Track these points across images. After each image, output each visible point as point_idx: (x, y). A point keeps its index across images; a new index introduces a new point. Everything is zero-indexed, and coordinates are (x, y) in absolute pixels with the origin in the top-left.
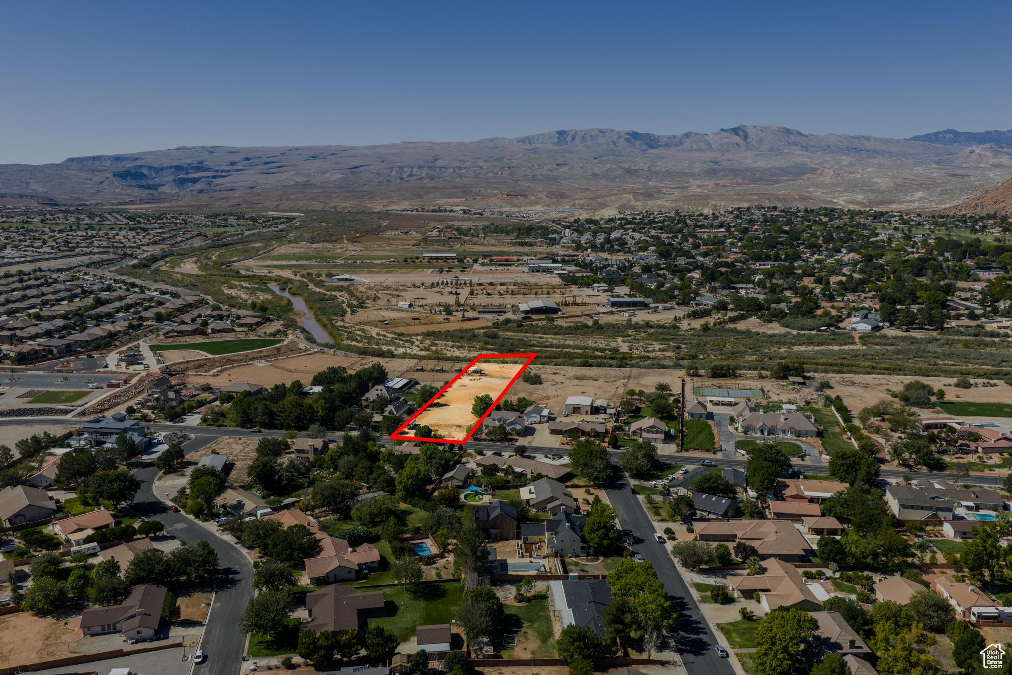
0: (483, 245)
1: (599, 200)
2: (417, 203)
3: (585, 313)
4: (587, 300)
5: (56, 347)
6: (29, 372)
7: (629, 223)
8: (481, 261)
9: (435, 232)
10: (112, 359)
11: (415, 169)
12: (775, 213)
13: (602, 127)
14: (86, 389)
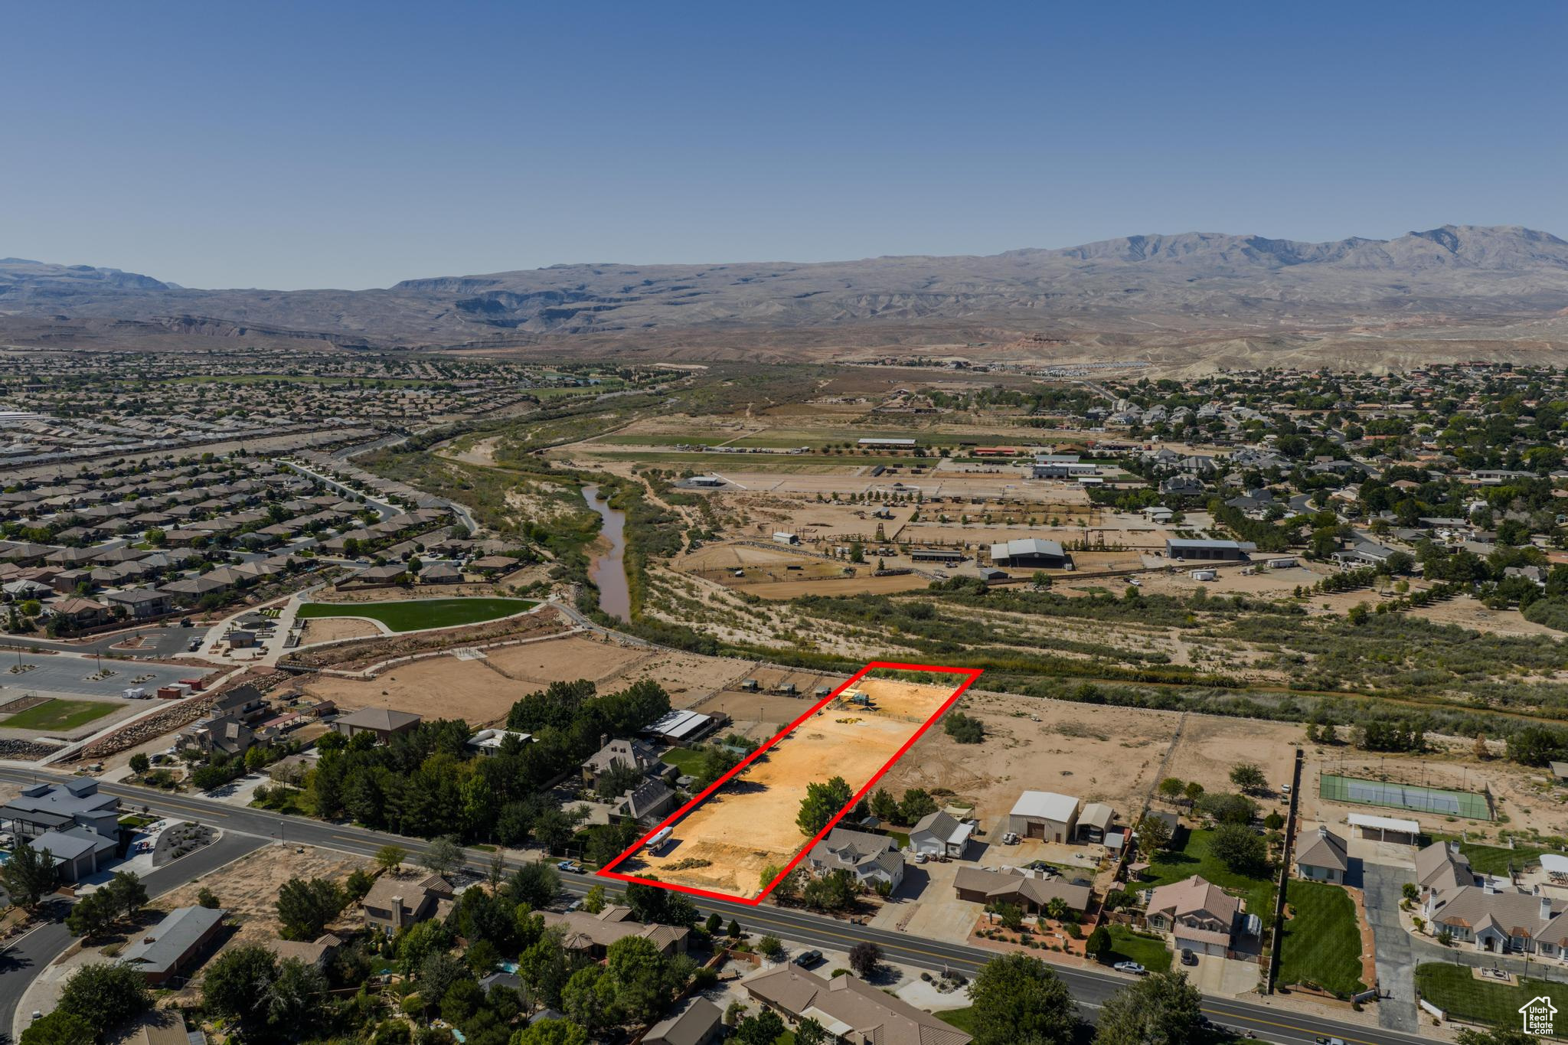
0: (970, 423)
1: (1188, 348)
2: (887, 351)
3: (1118, 568)
4: (1128, 540)
5: (133, 604)
6: (62, 654)
7: (1234, 388)
8: (954, 453)
9: (899, 400)
10: (218, 631)
11: (896, 298)
12: (1508, 376)
13: (1204, 230)
14: (117, 699)
